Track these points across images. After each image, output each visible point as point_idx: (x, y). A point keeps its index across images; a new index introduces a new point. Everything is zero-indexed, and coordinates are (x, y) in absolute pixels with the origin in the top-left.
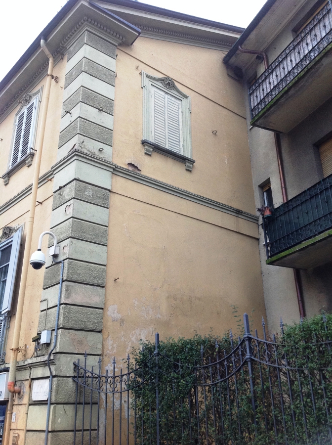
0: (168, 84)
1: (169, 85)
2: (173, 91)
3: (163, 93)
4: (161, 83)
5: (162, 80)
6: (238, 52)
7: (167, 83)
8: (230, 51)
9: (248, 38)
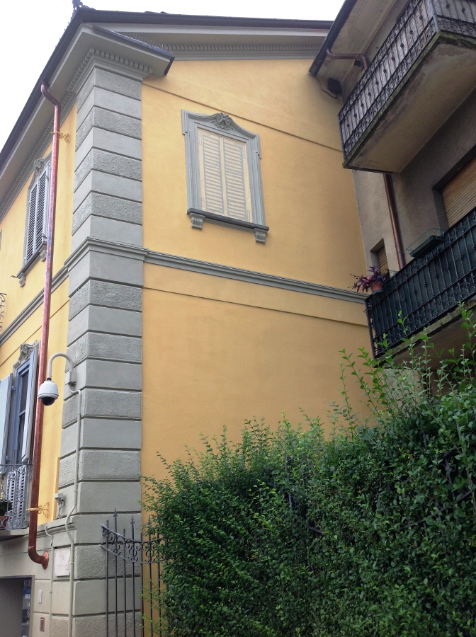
0: (223, 123)
1: (225, 124)
2: (231, 132)
3: (216, 137)
4: (213, 122)
5: (213, 119)
6: (327, 59)
7: (221, 121)
8: (317, 57)
9: (338, 37)
